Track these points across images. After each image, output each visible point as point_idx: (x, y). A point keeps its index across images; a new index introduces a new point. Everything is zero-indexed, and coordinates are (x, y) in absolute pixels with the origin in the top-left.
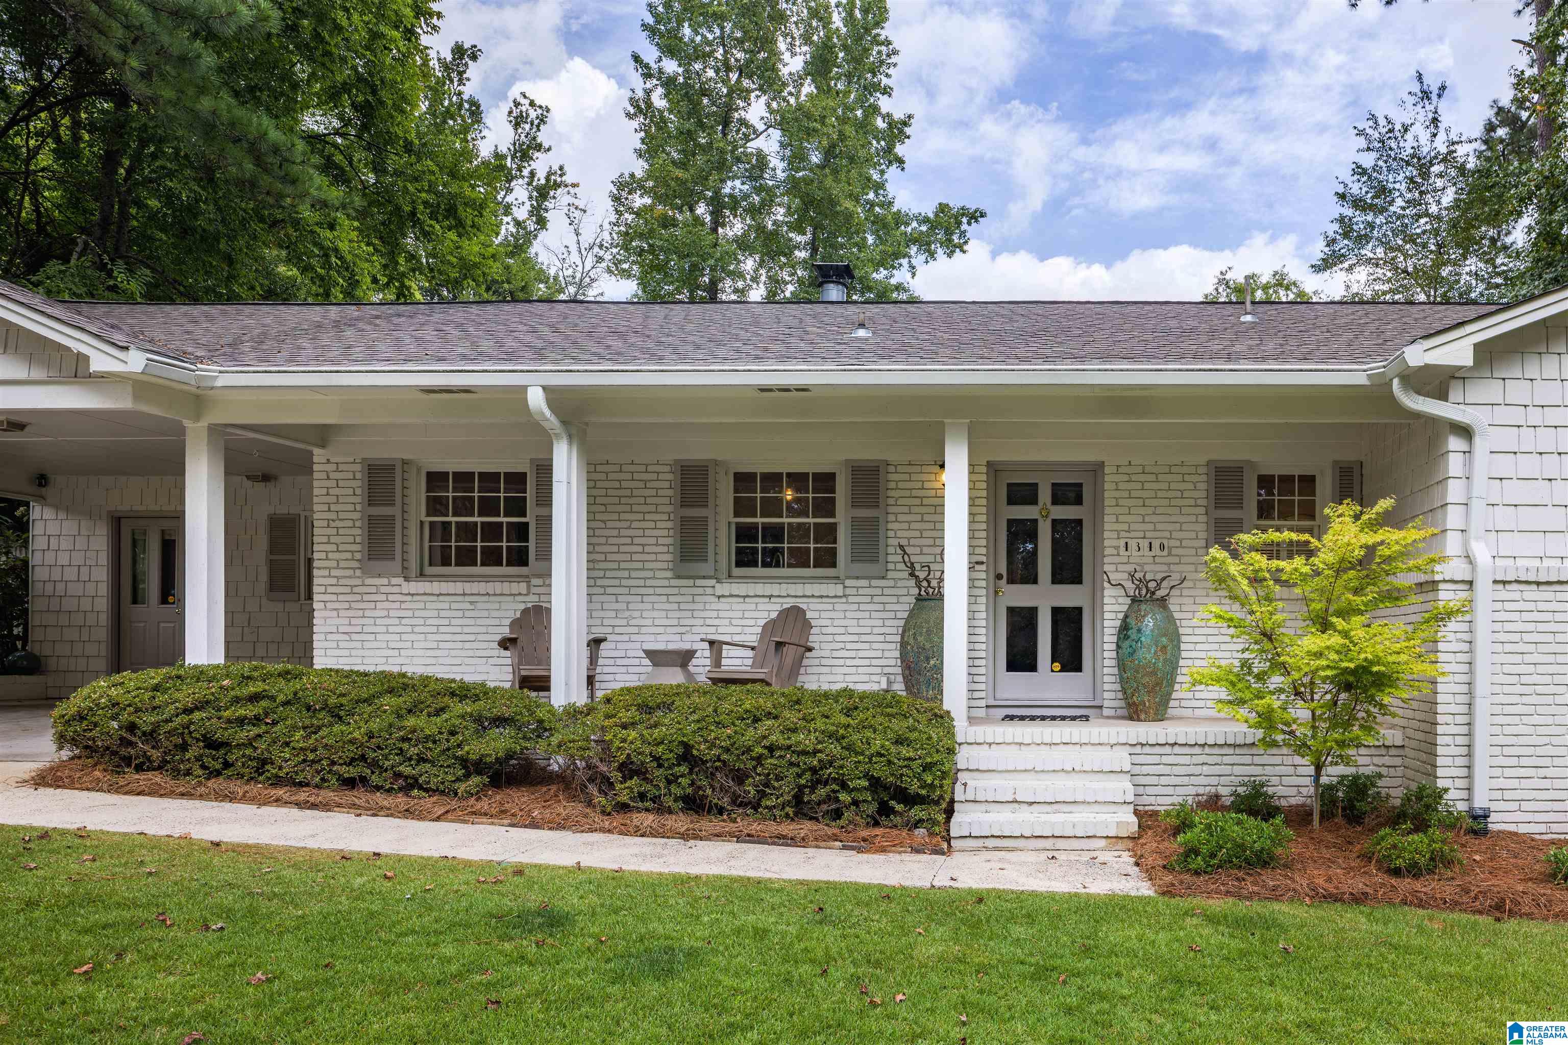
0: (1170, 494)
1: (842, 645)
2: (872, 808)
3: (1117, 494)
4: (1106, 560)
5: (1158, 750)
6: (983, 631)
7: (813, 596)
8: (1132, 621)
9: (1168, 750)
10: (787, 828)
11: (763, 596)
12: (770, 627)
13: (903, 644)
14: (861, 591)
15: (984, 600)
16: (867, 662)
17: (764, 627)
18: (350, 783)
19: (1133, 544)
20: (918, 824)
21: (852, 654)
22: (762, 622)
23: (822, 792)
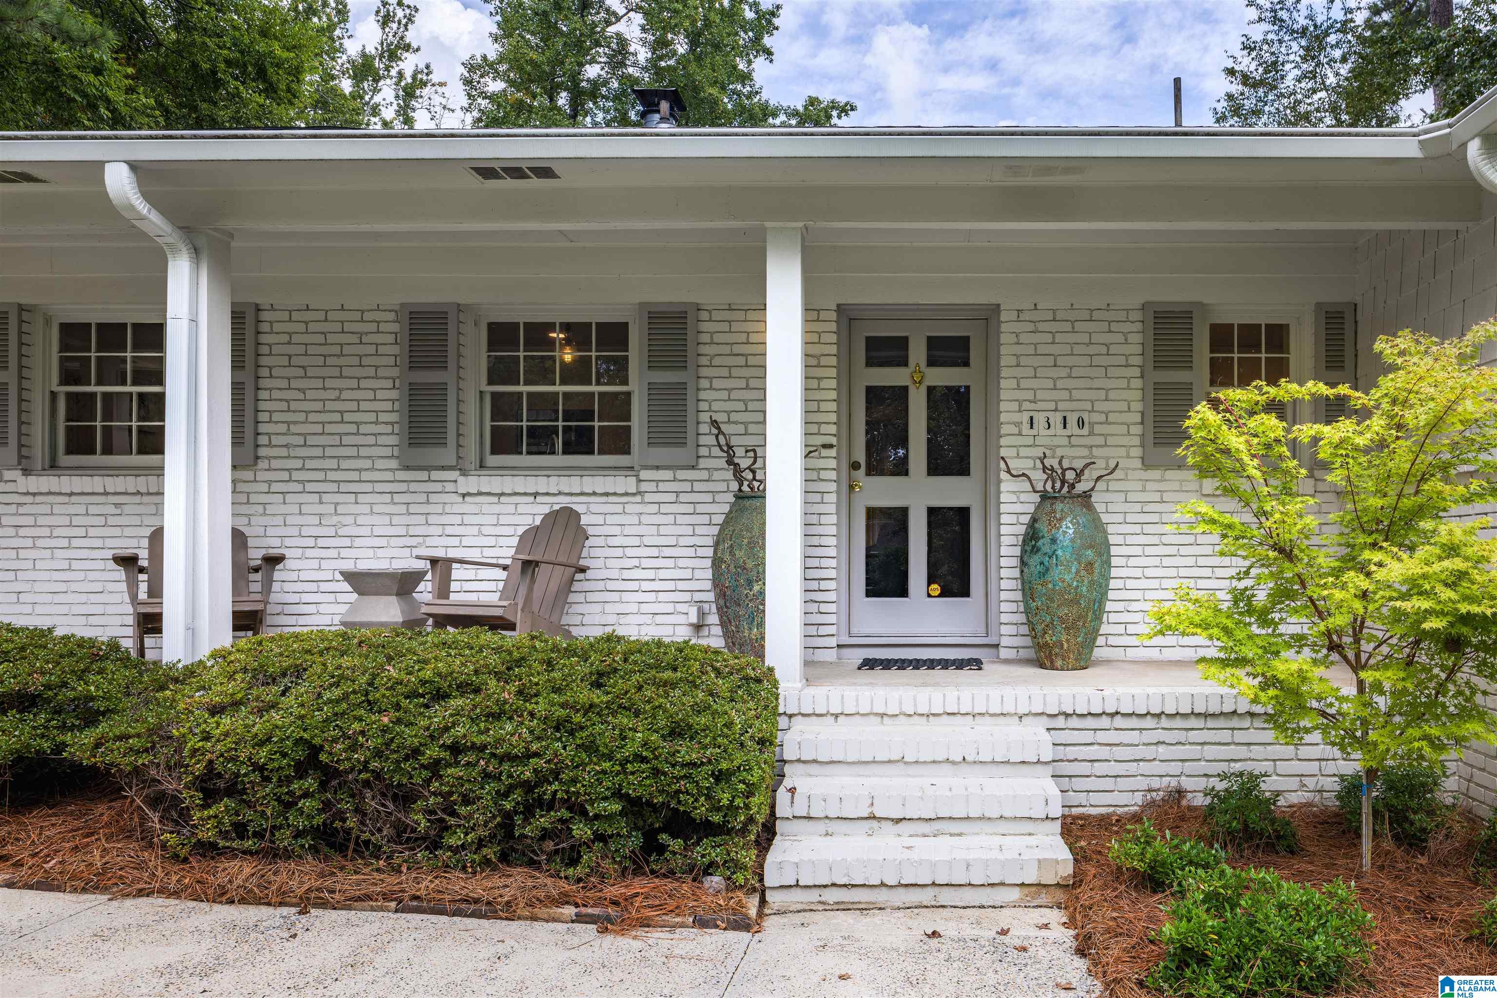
0: (1092, 350)
1: (635, 562)
3: (1019, 350)
4: (1003, 441)
5: (1090, 722)
6: (833, 541)
7: (594, 494)
8: (1042, 527)
9: (1105, 722)
10: (482, 885)
11: (525, 494)
12: (531, 536)
13: (716, 562)
14: (662, 487)
15: (833, 498)
16: (670, 585)
17: (522, 537)
19: (1040, 420)
20: (709, 869)
21: (650, 574)
22: (521, 530)
23: (543, 821)
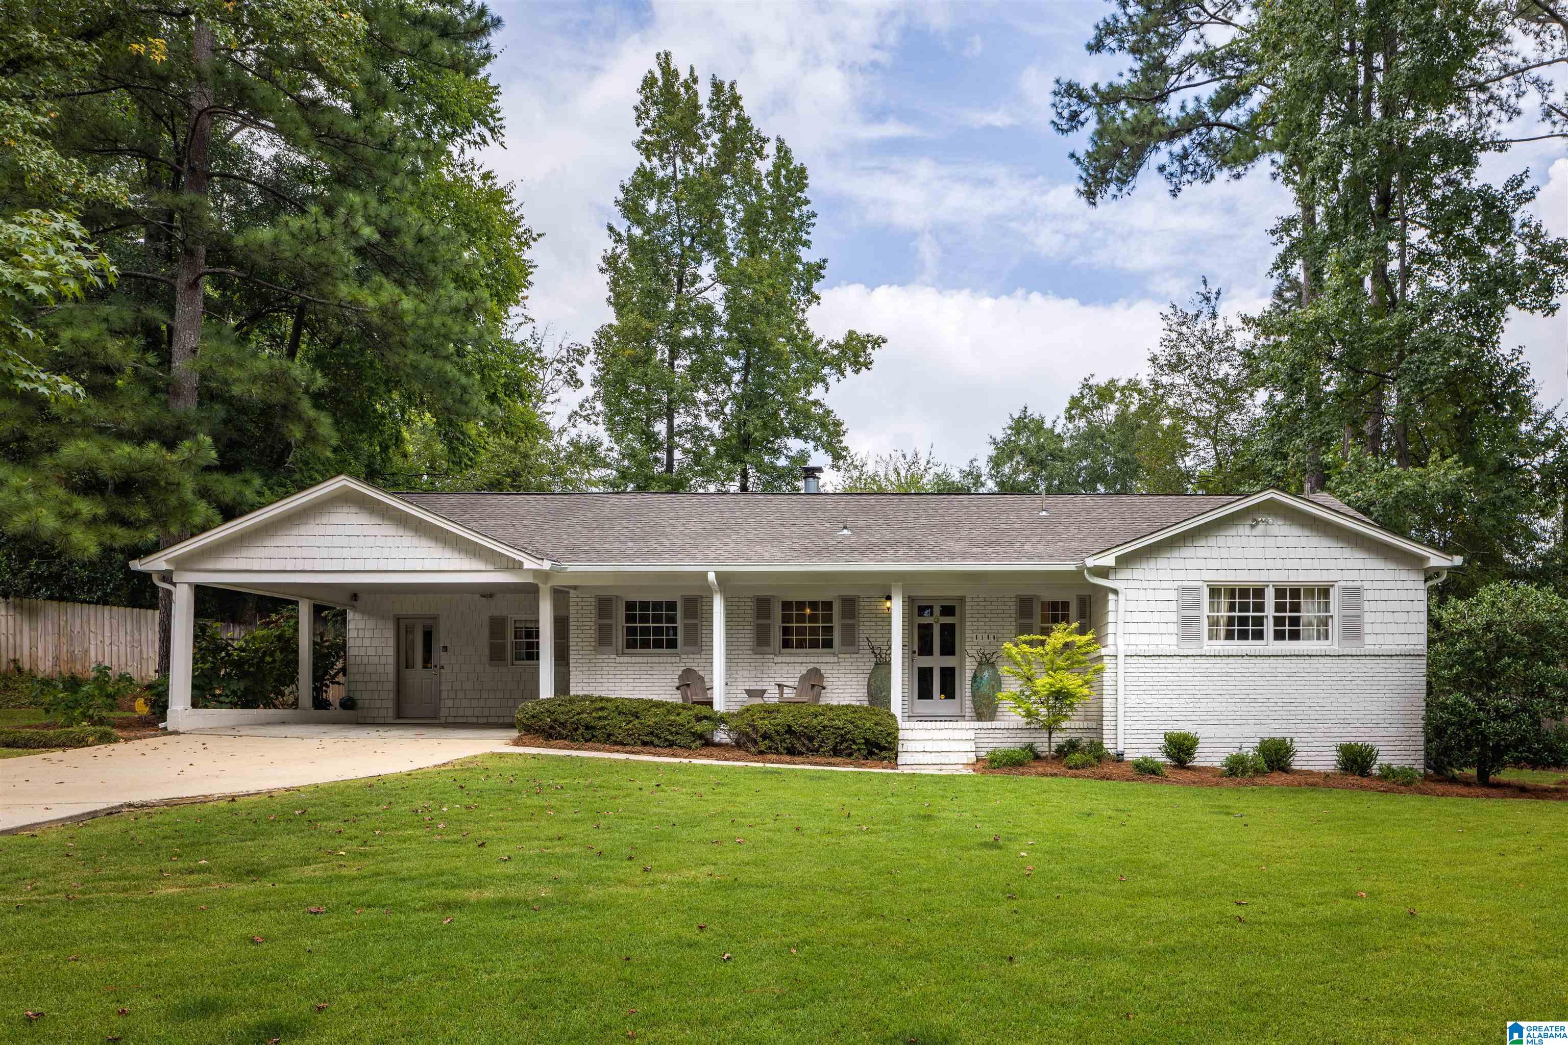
0: (998, 612)
1: (836, 687)
2: (865, 752)
3: (972, 611)
4: (966, 644)
5: (987, 731)
7: (823, 663)
8: (978, 674)
9: (993, 732)
10: (831, 760)
11: (797, 663)
12: (803, 679)
13: (869, 685)
14: (846, 660)
15: (910, 663)
16: (849, 695)
17: (800, 678)
18: (645, 744)
19: (980, 636)
20: (885, 758)
21: (842, 691)
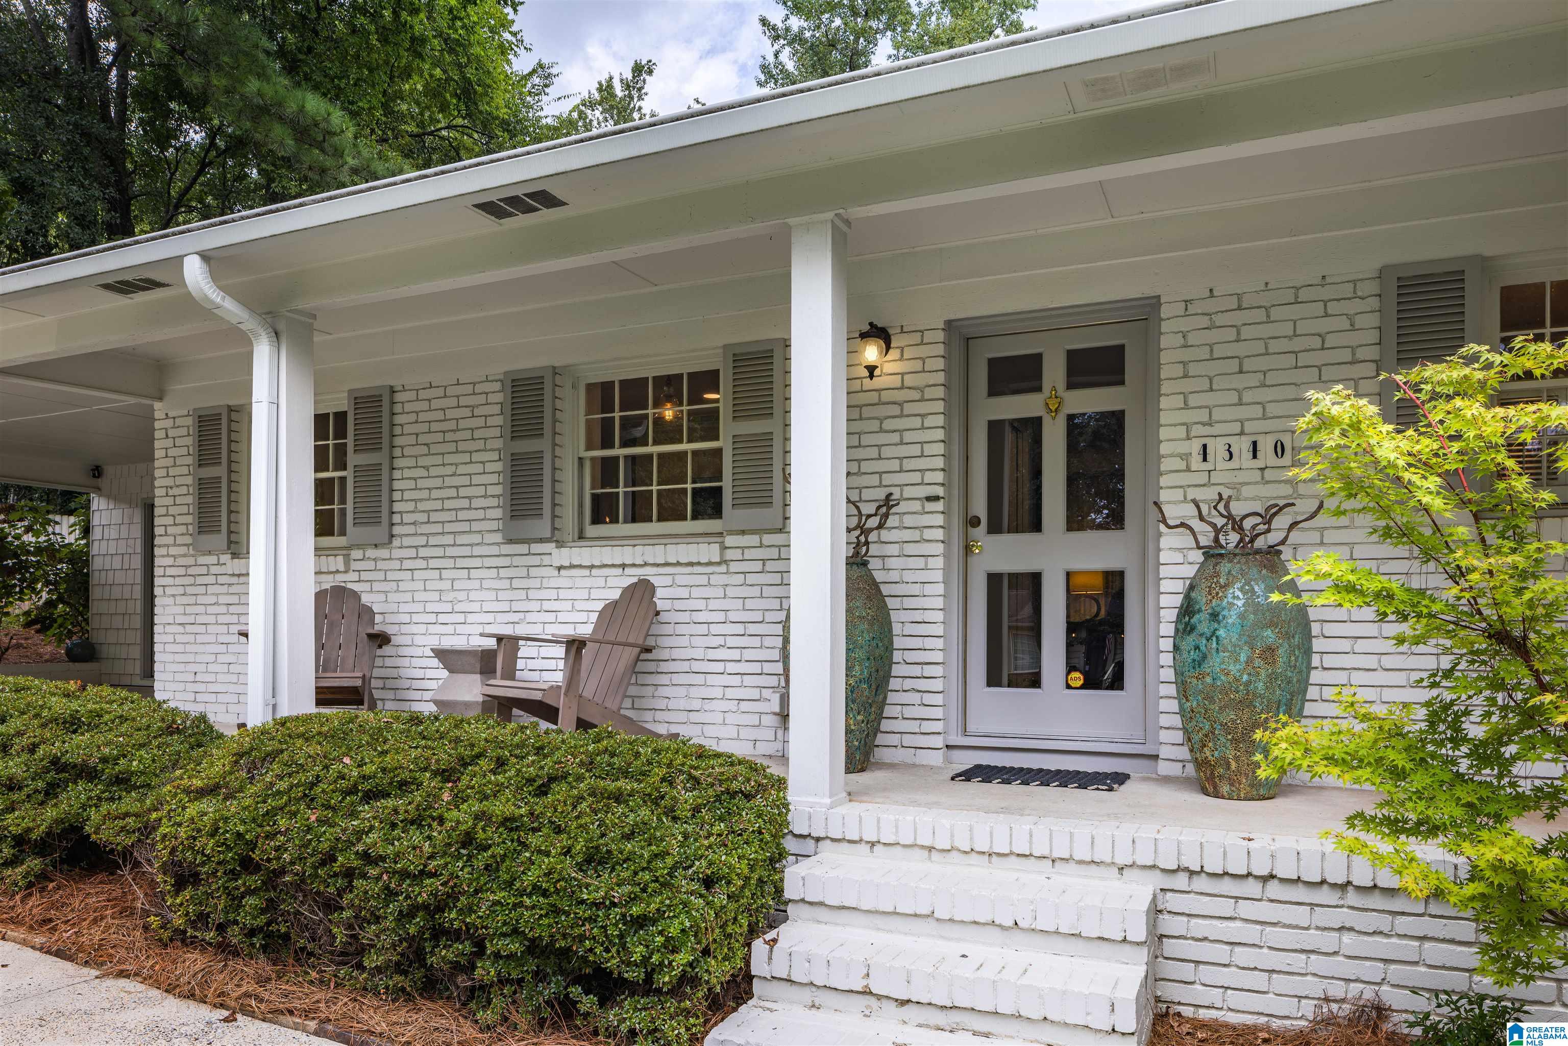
0: (1297, 344)
1: (720, 640)
3: (1186, 355)
4: (1164, 481)
6: (939, 616)
7: (678, 564)
8: (1200, 597)
9: (1252, 888)
15: (939, 562)
16: (756, 668)
19: (1217, 448)
21: (735, 654)
22: (600, 606)
